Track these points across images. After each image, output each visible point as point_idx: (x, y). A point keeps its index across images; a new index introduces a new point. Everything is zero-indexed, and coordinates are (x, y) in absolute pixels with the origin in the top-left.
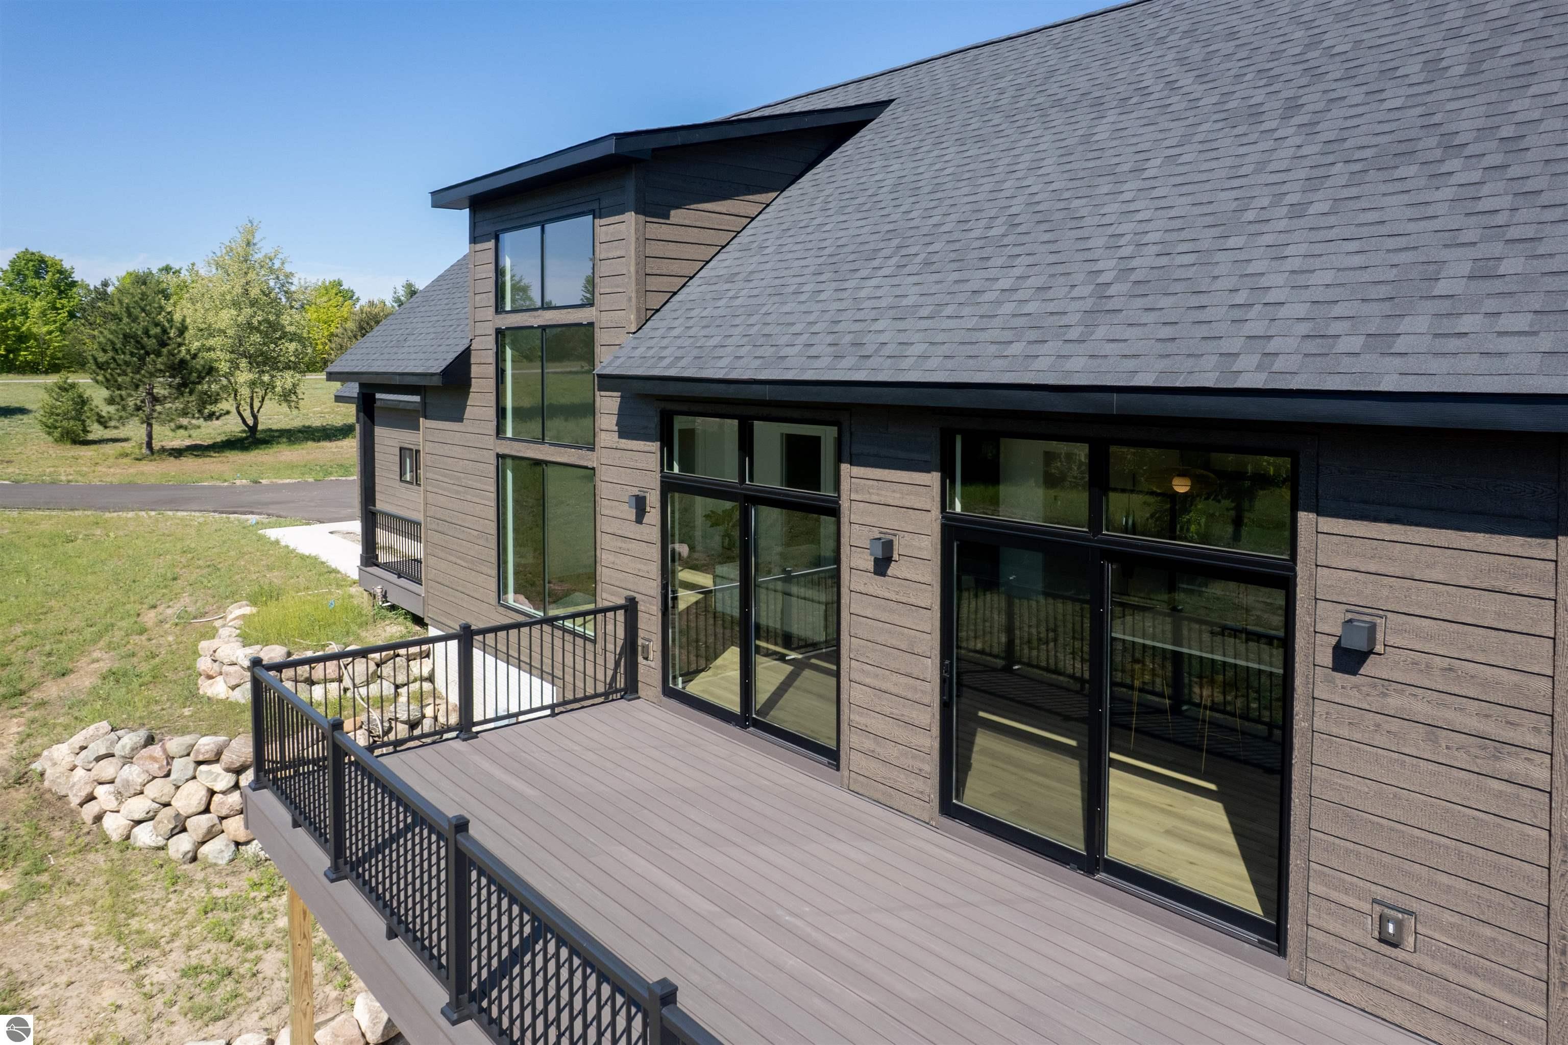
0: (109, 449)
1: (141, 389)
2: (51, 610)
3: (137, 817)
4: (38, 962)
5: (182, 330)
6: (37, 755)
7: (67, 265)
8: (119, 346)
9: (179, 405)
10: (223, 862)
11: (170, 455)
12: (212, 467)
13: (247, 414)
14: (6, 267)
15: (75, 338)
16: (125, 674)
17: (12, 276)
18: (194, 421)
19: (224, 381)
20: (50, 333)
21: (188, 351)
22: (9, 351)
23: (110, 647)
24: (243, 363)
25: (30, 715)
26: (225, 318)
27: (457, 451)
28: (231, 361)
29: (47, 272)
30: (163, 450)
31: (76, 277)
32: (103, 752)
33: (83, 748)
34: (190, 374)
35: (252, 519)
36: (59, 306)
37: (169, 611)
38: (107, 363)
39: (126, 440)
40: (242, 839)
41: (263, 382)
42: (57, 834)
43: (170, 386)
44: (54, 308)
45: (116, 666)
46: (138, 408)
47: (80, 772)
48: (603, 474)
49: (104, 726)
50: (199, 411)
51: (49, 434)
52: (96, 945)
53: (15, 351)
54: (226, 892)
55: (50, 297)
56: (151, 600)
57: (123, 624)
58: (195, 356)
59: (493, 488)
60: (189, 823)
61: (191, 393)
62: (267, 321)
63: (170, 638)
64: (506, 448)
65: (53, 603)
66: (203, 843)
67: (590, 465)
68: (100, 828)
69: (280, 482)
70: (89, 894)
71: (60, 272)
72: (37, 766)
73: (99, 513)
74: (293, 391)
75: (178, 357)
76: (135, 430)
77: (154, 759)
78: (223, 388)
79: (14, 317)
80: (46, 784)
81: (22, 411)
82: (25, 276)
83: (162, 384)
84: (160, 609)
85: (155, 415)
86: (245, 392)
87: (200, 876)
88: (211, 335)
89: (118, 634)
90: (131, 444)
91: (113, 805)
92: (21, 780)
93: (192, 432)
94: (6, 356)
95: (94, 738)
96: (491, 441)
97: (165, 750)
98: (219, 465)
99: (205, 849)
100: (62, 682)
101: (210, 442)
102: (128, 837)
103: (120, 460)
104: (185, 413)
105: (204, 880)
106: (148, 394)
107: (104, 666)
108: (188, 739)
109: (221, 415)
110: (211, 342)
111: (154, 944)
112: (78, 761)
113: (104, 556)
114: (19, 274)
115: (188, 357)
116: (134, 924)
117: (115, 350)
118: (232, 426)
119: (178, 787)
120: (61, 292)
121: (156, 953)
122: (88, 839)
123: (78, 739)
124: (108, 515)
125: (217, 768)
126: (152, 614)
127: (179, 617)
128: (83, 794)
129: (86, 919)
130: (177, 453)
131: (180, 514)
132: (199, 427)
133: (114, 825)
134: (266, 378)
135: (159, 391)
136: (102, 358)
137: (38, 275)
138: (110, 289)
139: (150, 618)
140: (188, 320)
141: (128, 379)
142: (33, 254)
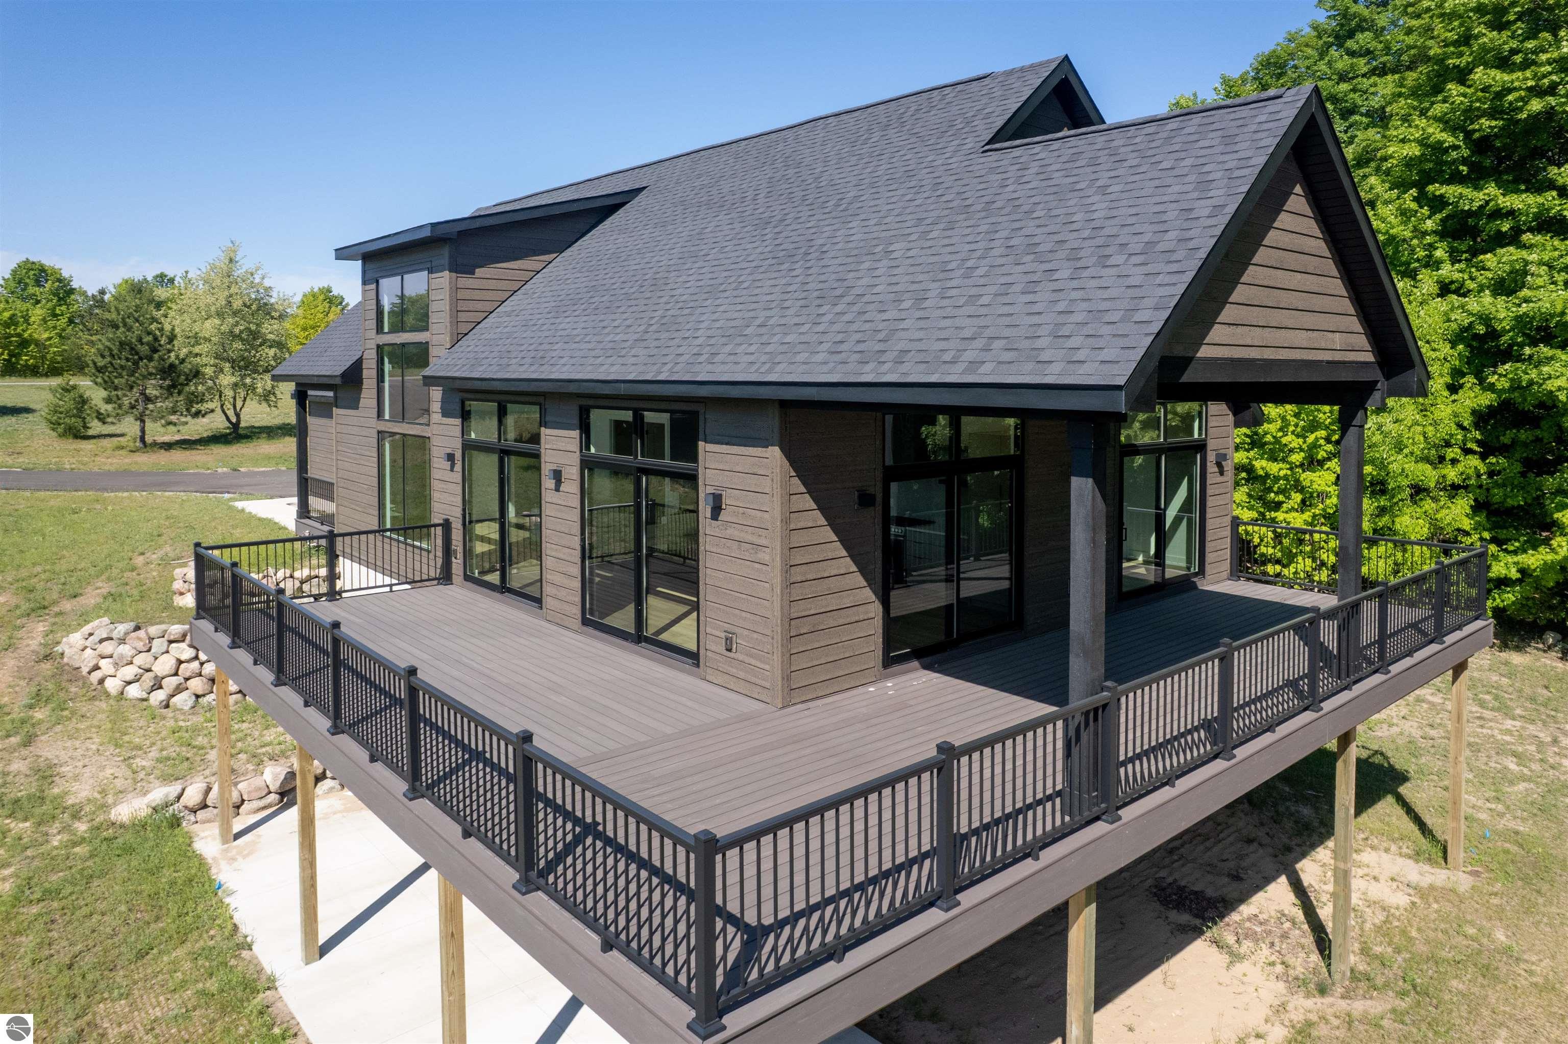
0: (105, 442)
1: (135, 390)
2: (64, 557)
3: (128, 678)
4: (64, 756)
5: (172, 338)
6: (58, 643)
7: (65, 274)
8: (115, 352)
9: (168, 404)
10: (186, 708)
11: (161, 448)
12: (198, 457)
13: (231, 413)
14: (7, 276)
15: (74, 343)
16: (121, 595)
17: (13, 285)
18: (183, 419)
19: (210, 383)
20: (50, 339)
21: (177, 357)
22: (11, 355)
23: (109, 579)
24: (227, 366)
25: (53, 620)
26: (209, 328)
27: (355, 430)
28: (215, 366)
29: (47, 280)
30: (155, 444)
31: (75, 284)
32: (105, 636)
33: (91, 634)
34: (179, 376)
35: (227, 496)
36: (58, 312)
37: (154, 556)
38: (105, 367)
39: (122, 435)
40: (200, 693)
41: (244, 385)
42: (73, 689)
43: (161, 387)
44: (55, 315)
45: (113, 591)
46: (133, 407)
47: (88, 651)
48: (435, 441)
49: (106, 620)
50: (188, 410)
51: (53, 430)
52: (101, 748)
53: (17, 356)
54: (188, 724)
55: (50, 305)
56: (140, 549)
57: (120, 565)
58: (183, 361)
59: (376, 455)
60: (165, 682)
61: (179, 393)
62: (248, 329)
63: (155, 574)
64: (382, 426)
65: (65, 552)
66: (173, 696)
67: (427, 435)
68: (103, 687)
69: (256, 469)
70: (95, 722)
71: (59, 280)
72: (59, 649)
73: (99, 493)
74: (272, 392)
75: (168, 362)
76: (129, 426)
77: (140, 639)
78: (209, 389)
79: (16, 324)
80: (66, 660)
81: (28, 410)
82: (26, 285)
83: (154, 386)
84: (147, 555)
85: (147, 412)
86: (229, 393)
87: (171, 715)
88: (197, 343)
89: (115, 572)
90: (127, 438)
91: (111, 671)
92: (47, 657)
93: (181, 428)
94: (8, 361)
95: (98, 627)
96: (373, 422)
97: (147, 634)
98: (205, 457)
99: (174, 700)
100: (74, 602)
101: (197, 437)
102: (122, 693)
103: (117, 453)
104: (174, 412)
105: (174, 717)
106: (141, 394)
107: (104, 591)
108: (163, 627)
109: (206, 413)
110: (197, 350)
111: (139, 748)
112: (88, 643)
113: (103, 521)
114: (20, 282)
115: (177, 362)
116: (126, 738)
117: (112, 356)
118: (216, 422)
119: (156, 658)
120: (60, 299)
121: (140, 753)
122: (94, 693)
123: (87, 629)
124: (106, 494)
125: (183, 645)
126: (141, 558)
127: (162, 559)
128: (91, 664)
129: (94, 736)
130: (168, 446)
131: (167, 494)
132: (187, 423)
133: (112, 685)
134: (248, 381)
135: (151, 392)
136: (101, 363)
137: (38, 283)
138: (107, 297)
139: (139, 561)
140: (177, 330)
141: (123, 381)
142: (33, 263)
